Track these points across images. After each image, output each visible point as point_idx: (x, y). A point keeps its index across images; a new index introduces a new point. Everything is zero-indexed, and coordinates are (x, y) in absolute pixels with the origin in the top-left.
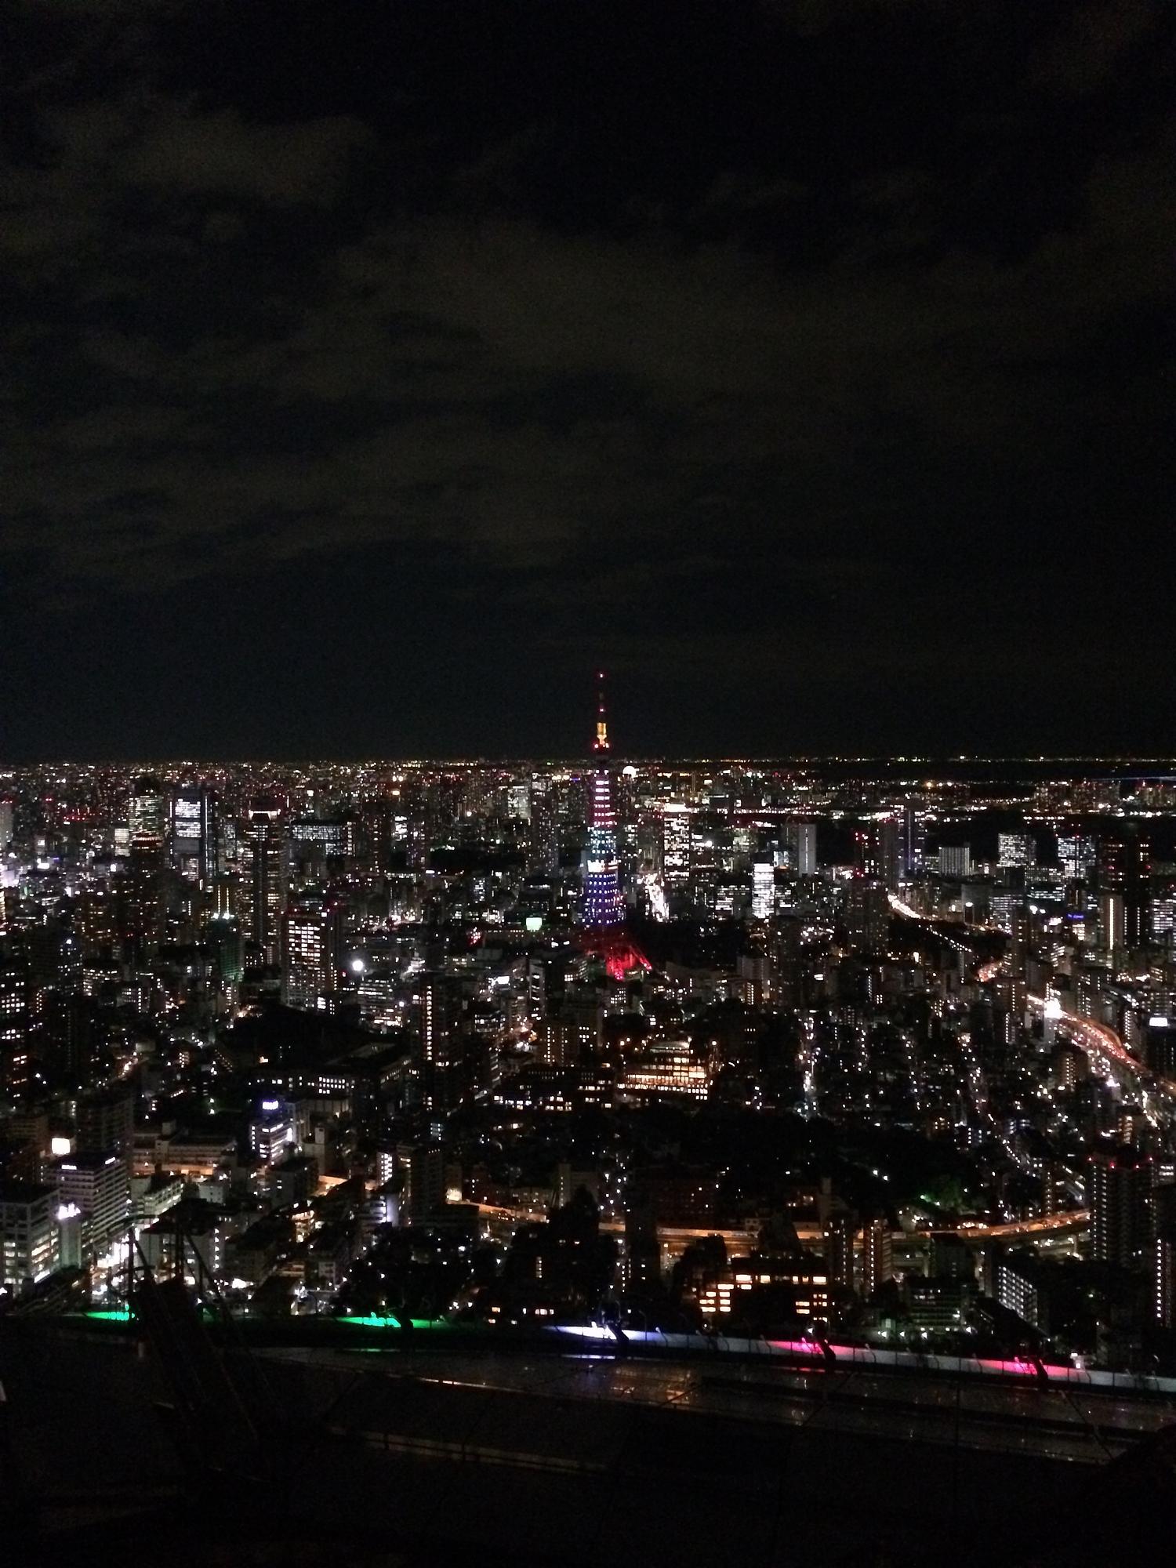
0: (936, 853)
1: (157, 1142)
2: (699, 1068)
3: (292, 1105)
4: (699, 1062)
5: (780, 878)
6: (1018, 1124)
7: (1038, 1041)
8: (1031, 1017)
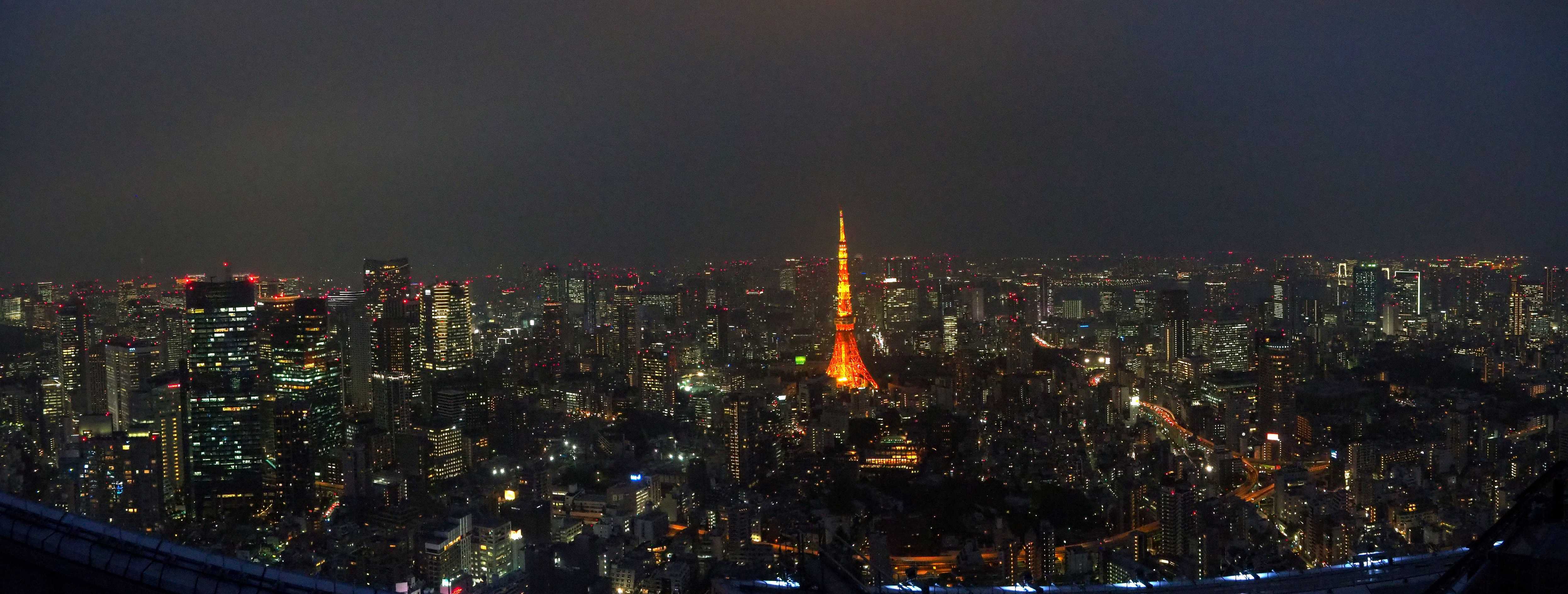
0: (1061, 305)
1: (566, 497)
2: (914, 453)
3: (649, 478)
4: (913, 449)
5: (961, 326)
7: (1127, 421)
8: (1123, 407)
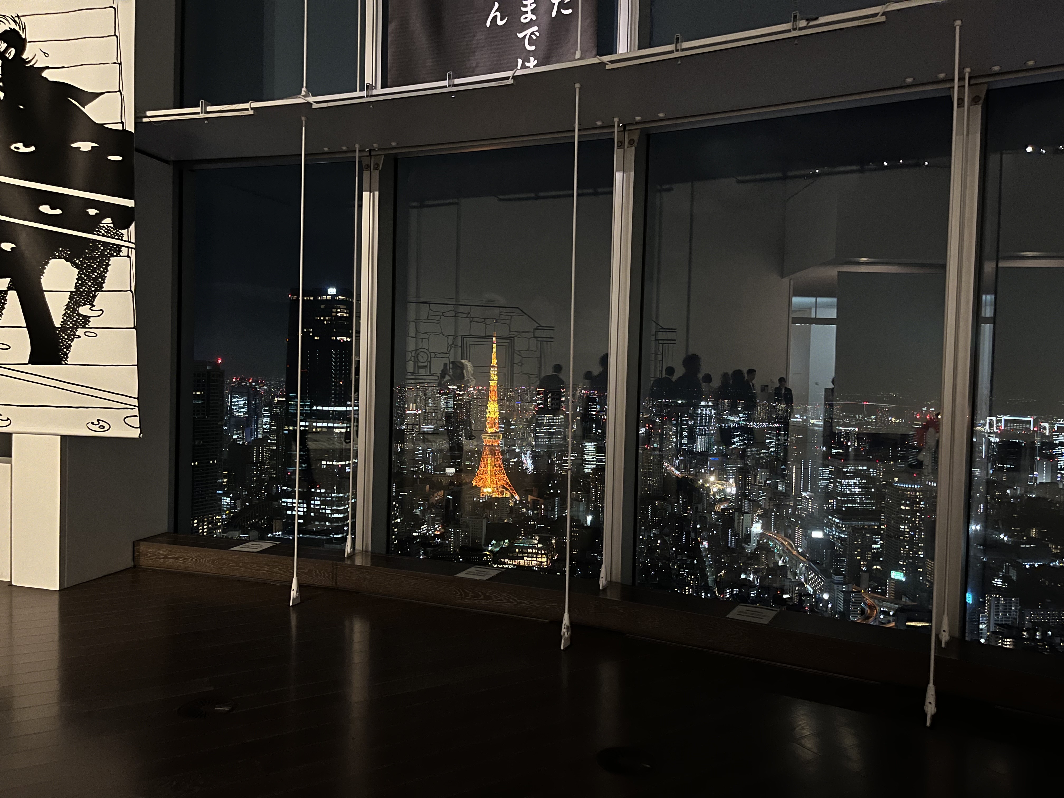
2: (544, 556)
4: (543, 552)
6: (732, 591)
7: (747, 546)
8: (744, 532)
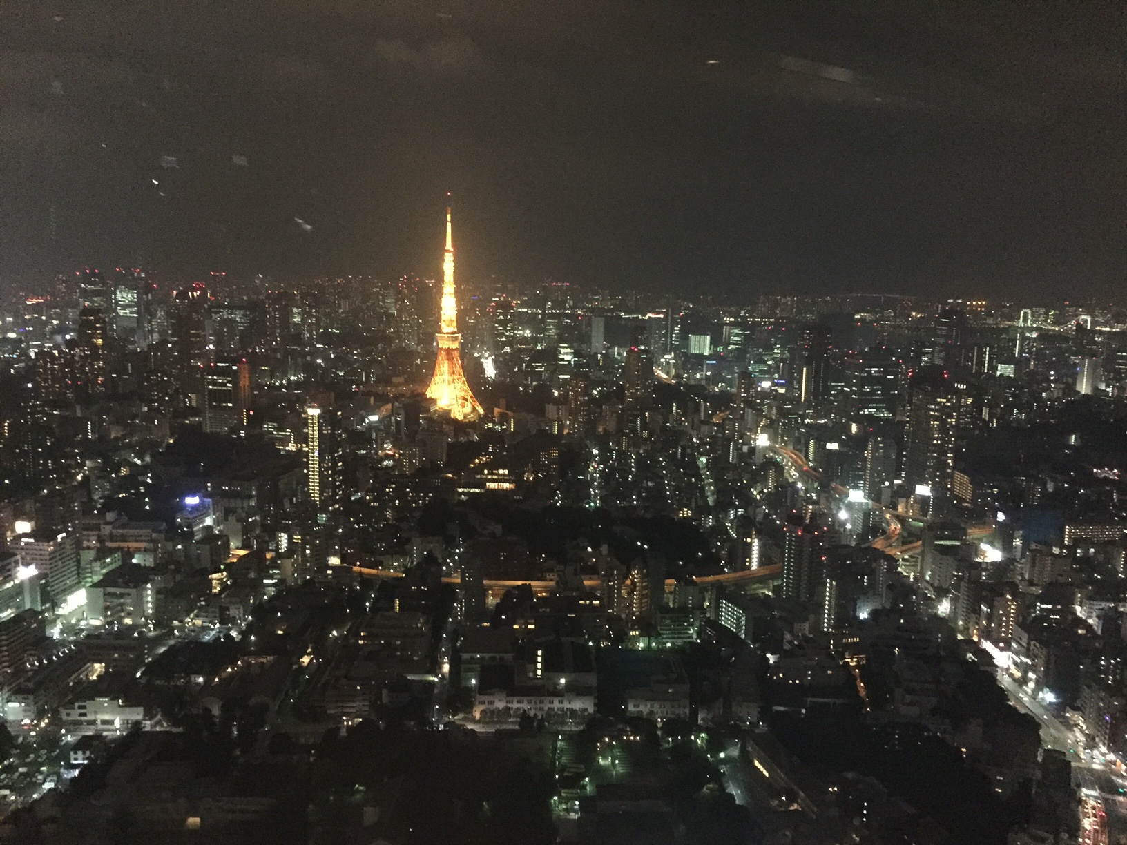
0: (688, 339)
1: (102, 526)
3: (208, 500)
5: (577, 355)
6: (736, 512)
7: (752, 461)
8: (748, 445)
